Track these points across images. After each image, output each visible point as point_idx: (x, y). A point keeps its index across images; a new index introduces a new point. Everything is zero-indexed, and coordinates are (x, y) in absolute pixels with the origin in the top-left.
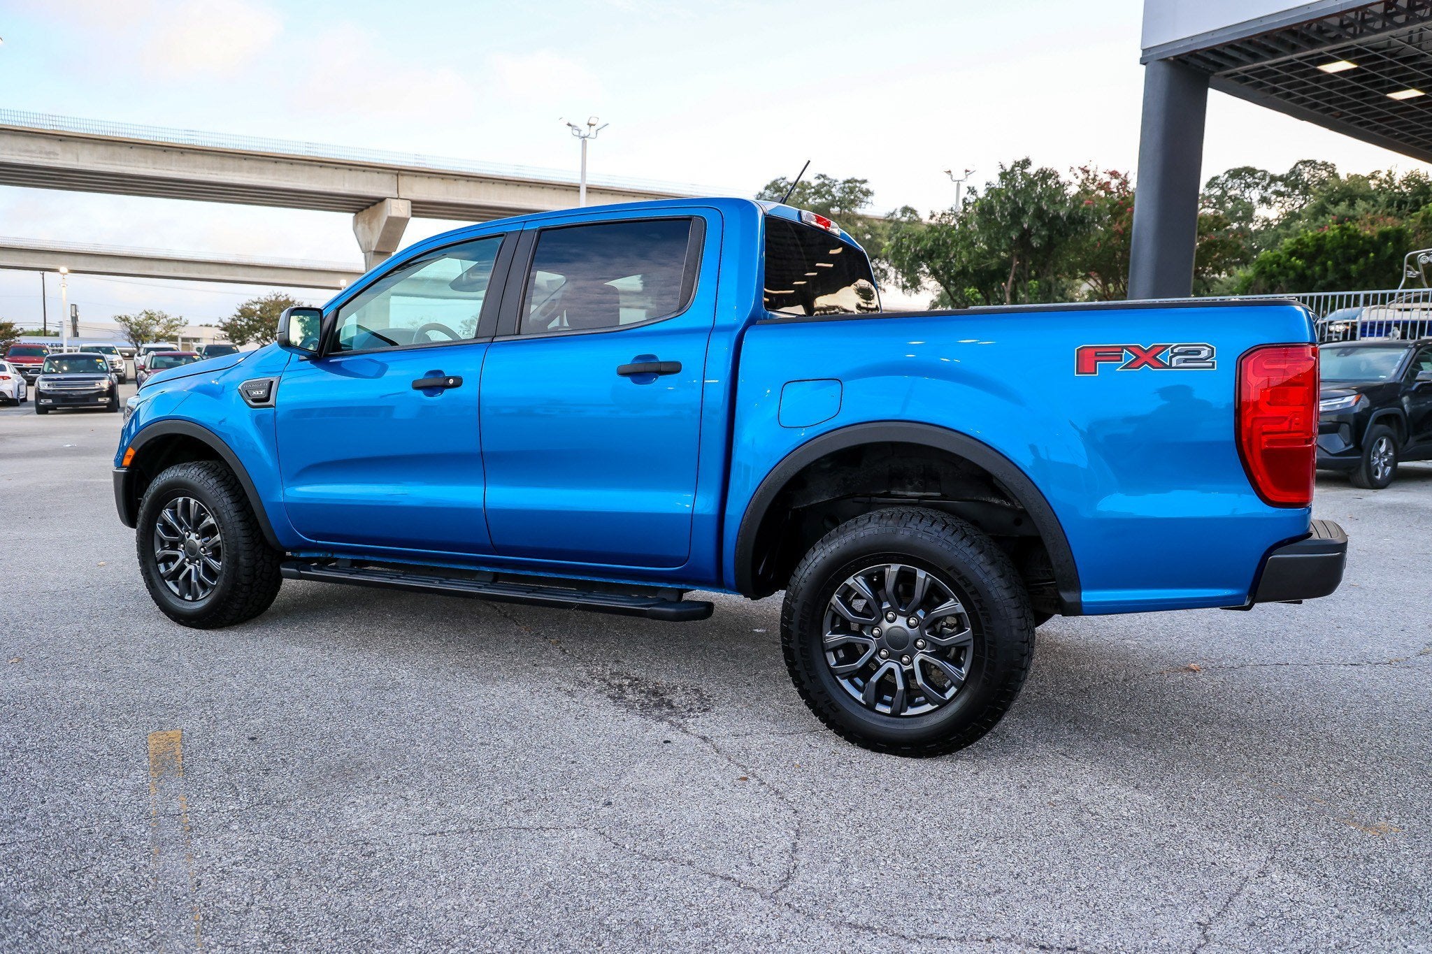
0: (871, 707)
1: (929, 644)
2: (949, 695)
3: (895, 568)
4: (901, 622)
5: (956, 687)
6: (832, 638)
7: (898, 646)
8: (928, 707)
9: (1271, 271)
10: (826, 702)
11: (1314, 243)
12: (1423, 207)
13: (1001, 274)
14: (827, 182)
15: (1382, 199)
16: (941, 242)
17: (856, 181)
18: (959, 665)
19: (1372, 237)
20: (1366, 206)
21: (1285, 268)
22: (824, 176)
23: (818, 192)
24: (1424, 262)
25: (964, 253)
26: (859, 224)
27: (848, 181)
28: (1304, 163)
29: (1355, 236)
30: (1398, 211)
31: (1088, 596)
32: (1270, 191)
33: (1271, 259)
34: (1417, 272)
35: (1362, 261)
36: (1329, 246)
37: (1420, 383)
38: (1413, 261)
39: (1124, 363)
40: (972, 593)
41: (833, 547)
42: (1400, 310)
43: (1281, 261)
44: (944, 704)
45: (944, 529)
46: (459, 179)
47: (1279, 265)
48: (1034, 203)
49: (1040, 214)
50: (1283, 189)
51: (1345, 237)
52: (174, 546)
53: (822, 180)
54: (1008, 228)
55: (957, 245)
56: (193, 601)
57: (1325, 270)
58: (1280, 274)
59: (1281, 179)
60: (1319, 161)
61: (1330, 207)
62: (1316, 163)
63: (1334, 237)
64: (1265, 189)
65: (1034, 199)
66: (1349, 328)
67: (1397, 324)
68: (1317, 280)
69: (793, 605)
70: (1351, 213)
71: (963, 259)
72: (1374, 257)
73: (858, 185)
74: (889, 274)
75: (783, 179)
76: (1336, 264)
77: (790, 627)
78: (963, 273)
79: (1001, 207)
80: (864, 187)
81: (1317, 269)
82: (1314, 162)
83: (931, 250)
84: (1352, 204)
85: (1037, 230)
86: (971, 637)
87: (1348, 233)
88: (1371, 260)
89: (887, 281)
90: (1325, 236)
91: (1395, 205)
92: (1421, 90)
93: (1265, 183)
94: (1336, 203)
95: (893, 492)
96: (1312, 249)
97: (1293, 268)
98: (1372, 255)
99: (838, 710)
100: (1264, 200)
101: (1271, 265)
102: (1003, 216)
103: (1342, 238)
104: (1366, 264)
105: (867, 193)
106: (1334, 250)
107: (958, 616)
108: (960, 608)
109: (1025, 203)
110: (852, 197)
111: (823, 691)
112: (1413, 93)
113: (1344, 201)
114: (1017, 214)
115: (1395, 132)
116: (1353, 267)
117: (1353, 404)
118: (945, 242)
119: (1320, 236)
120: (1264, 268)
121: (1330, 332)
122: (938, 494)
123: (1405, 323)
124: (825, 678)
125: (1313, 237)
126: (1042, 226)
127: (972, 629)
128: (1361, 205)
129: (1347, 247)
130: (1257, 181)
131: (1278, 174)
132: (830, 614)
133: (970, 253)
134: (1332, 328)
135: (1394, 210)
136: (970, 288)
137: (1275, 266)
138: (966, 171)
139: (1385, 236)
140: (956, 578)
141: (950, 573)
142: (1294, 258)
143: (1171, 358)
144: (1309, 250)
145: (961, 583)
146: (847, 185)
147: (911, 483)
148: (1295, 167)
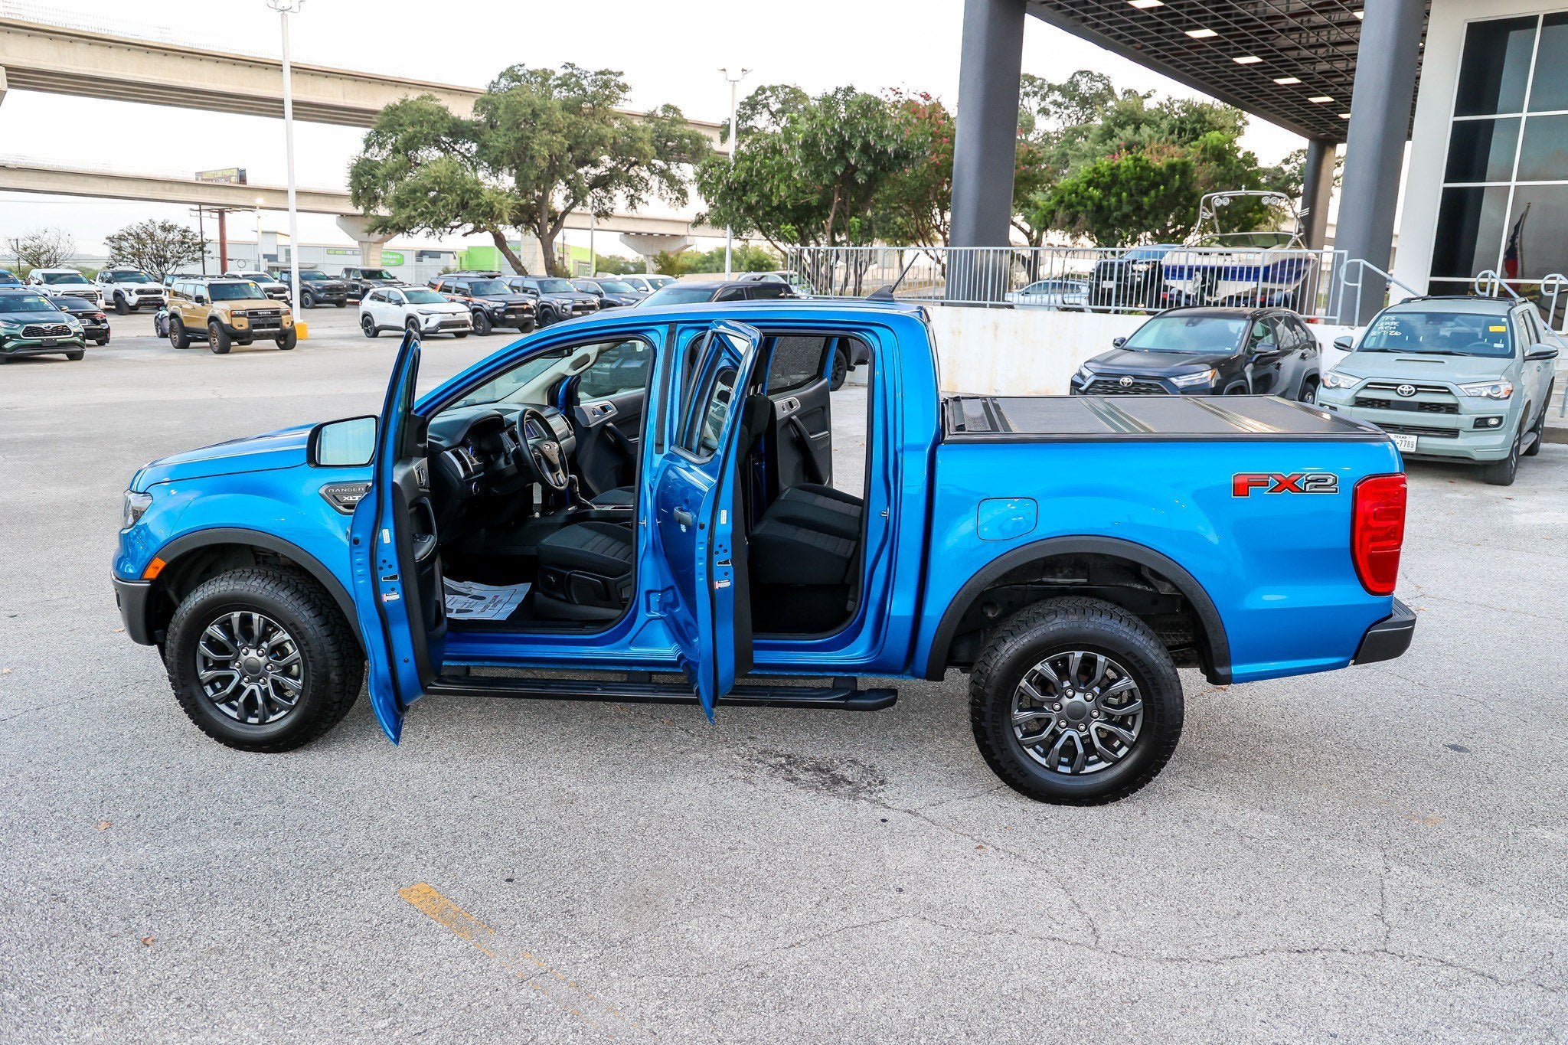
0: (1053, 769)
1: (1102, 714)
2: (1121, 753)
3: (1079, 654)
4: (1079, 697)
5: (1127, 746)
6: (1019, 716)
7: (1077, 716)
8: (1103, 765)
9: (1070, 200)
10: (1016, 769)
11: (1109, 172)
12: (1201, 137)
13: (822, 210)
14: (575, 72)
15: (1165, 125)
16: (754, 173)
17: (611, 73)
18: (1129, 729)
19: (1161, 169)
20: (1152, 133)
21: (1083, 197)
22: (572, 66)
23: (564, 83)
24: (1218, 205)
25: (782, 187)
26: (616, 124)
27: (602, 73)
28: (1081, 73)
29: (1146, 168)
30: (1179, 138)
31: (1236, 669)
32: (1048, 100)
33: (1070, 188)
34: (1211, 214)
35: (1153, 193)
36: (1123, 177)
37: (1259, 355)
38: (1208, 203)
39: (1270, 488)
40: (1145, 673)
41: (1025, 640)
42: (1200, 254)
43: (1079, 191)
44: (1117, 762)
45: (1120, 621)
46: (76, 41)
47: (1077, 193)
48: (860, 136)
49: (866, 148)
50: (1060, 99)
51: (1138, 169)
52: (225, 665)
53: (570, 70)
54: (834, 162)
55: (773, 177)
56: (260, 723)
57: (1120, 201)
58: (1079, 204)
59: (1060, 88)
60: (1096, 73)
61: (1117, 130)
62: (1092, 75)
63: (1128, 167)
64: (1043, 98)
65: (860, 132)
66: (1150, 267)
67: (1198, 269)
68: (1113, 212)
69: (987, 691)
70: (1137, 138)
71: (782, 194)
72: (1165, 190)
73: (613, 77)
74: (650, 183)
75: (521, 66)
76: (1131, 195)
77: (983, 709)
78: (781, 208)
79: (826, 140)
80: (621, 80)
81: (1113, 200)
82: (1091, 73)
83: (744, 182)
84: (1137, 128)
85: (863, 165)
86: (1141, 707)
87: (1140, 164)
88: (1162, 193)
89: (650, 191)
90: (1119, 166)
91: (1176, 132)
92: (1215, 31)
93: (1042, 92)
94: (1122, 126)
95: (1045, 579)
96: (1107, 179)
97: (1090, 198)
98: (1162, 187)
99: (1026, 775)
100: (1044, 112)
101: (1070, 194)
102: (828, 149)
103: (1136, 168)
104: (1156, 196)
105: (624, 88)
106: (1128, 181)
107: (1131, 691)
108: (1133, 684)
109: (852, 136)
110: (607, 93)
111: (1013, 761)
112: (1208, 33)
113: (1129, 125)
114: (844, 147)
115: (1186, 66)
116: (1146, 199)
117: (1209, 379)
118: (759, 173)
119: (1114, 165)
120: (1062, 197)
121: (1133, 271)
122: (1085, 580)
123: (1205, 269)
124: (1015, 749)
125: (1108, 165)
126: (867, 161)
127: (1143, 700)
128: (1145, 130)
129: (1140, 178)
130: (1036, 89)
131: (1057, 84)
132: (1019, 694)
133: (788, 187)
134: (1135, 267)
135: (1175, 137)
136: (786, 225)
137: (1073, 195)
138: (743, 70)
139: (1172, 168)
140: (1132, 661)
141: (1128, 658)
142: (1091, 188)
143: (1306, 484)
144: (1105, 180)
145: (1137, 666)
146: (599, 77)
147: (1061, 572)
148: (1073, 77)
